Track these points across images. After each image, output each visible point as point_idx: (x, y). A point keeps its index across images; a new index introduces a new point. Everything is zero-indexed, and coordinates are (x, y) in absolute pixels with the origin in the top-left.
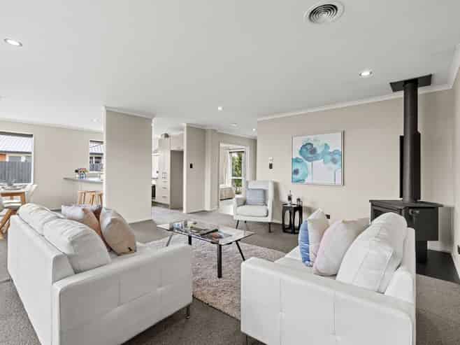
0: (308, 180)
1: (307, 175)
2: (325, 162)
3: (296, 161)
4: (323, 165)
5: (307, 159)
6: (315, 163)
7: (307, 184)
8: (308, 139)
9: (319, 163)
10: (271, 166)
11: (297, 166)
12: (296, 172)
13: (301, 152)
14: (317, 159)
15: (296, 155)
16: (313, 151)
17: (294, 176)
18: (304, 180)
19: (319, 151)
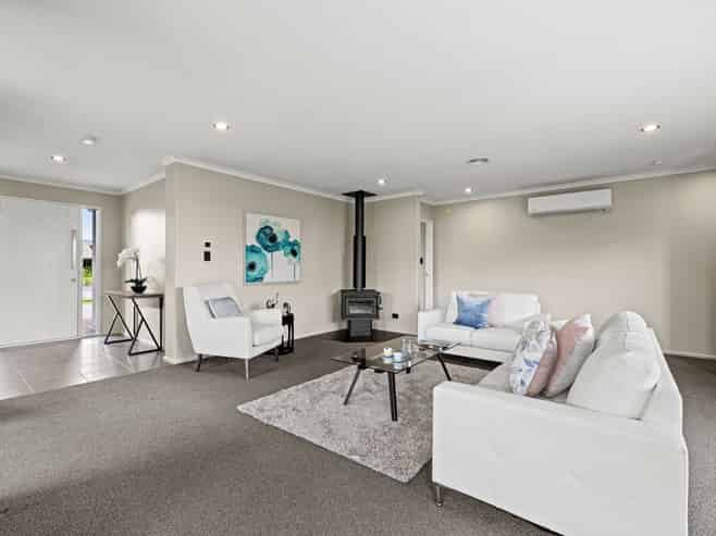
0: (267, 278)
1: (265, 272)
2: (285, 255)
3: (252, 249)
4: (283, 257)
5: (266, 248)
6: (276, 253)
7: (267, 284)
8: (267, 221)
9: (279, 254)
10: (207, 256)
11: (254, 258)
12: (252, 267)
13: (258, 237)
14: (277, 249)
15: (252, 241)
16: (273, 238)
17: (250, 273)
18: (262, 278)
19: (280, 239)
